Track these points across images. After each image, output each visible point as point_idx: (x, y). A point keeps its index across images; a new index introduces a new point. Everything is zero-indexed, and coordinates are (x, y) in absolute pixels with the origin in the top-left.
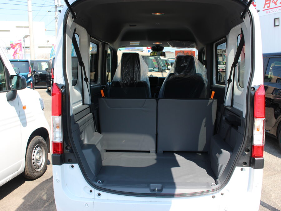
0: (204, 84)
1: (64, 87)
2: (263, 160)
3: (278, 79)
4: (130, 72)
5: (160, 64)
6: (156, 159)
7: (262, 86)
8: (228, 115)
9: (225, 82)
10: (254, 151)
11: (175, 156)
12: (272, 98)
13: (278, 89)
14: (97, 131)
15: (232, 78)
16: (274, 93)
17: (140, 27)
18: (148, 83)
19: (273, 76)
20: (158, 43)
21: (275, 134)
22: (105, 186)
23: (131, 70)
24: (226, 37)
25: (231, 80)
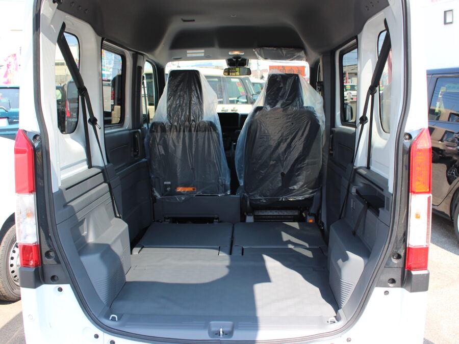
0: (318, 126)
1: (38, 138)
2: (428, 275)
3: (451, 114)
4: (184, 105)
5: (249, 89)
6: (228, 267)
7: (424, 132)
8: (361, 185)
9: (355, 122)
10: (410, 258)
11: (263, 260)
12: (441, 147)
13: (453, 133)
14: (118, 215)
15: (368, 115)
16: (444, 139)
17: (202, 23)
18: (217, 126)
19: (443, 110)
20: (236, 53)
21: (448, 213)
22: (123, 325)
23: (185, 101)
24: (356, 37)
25: (366, 118)
